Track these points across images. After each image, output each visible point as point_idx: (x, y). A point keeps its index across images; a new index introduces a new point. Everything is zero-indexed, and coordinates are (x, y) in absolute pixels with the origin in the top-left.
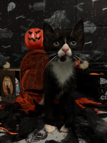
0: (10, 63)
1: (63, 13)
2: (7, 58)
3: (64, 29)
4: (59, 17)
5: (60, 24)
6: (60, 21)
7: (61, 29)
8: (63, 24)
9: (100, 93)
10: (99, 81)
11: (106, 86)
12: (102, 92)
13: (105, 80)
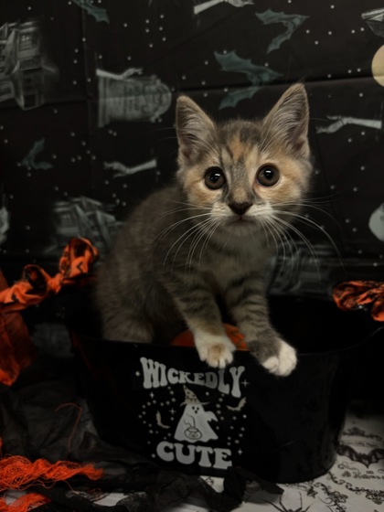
1: (27, 34)
3: (37, 105)
4: (14, 53)
5: (20, 84)
6: (16, 68)
7: (26, 106)
8: (29, 80)
9: (151, 432)
10: (138, 374)
11: (174, 400)
12: (159, 423)
13: (163, 368)
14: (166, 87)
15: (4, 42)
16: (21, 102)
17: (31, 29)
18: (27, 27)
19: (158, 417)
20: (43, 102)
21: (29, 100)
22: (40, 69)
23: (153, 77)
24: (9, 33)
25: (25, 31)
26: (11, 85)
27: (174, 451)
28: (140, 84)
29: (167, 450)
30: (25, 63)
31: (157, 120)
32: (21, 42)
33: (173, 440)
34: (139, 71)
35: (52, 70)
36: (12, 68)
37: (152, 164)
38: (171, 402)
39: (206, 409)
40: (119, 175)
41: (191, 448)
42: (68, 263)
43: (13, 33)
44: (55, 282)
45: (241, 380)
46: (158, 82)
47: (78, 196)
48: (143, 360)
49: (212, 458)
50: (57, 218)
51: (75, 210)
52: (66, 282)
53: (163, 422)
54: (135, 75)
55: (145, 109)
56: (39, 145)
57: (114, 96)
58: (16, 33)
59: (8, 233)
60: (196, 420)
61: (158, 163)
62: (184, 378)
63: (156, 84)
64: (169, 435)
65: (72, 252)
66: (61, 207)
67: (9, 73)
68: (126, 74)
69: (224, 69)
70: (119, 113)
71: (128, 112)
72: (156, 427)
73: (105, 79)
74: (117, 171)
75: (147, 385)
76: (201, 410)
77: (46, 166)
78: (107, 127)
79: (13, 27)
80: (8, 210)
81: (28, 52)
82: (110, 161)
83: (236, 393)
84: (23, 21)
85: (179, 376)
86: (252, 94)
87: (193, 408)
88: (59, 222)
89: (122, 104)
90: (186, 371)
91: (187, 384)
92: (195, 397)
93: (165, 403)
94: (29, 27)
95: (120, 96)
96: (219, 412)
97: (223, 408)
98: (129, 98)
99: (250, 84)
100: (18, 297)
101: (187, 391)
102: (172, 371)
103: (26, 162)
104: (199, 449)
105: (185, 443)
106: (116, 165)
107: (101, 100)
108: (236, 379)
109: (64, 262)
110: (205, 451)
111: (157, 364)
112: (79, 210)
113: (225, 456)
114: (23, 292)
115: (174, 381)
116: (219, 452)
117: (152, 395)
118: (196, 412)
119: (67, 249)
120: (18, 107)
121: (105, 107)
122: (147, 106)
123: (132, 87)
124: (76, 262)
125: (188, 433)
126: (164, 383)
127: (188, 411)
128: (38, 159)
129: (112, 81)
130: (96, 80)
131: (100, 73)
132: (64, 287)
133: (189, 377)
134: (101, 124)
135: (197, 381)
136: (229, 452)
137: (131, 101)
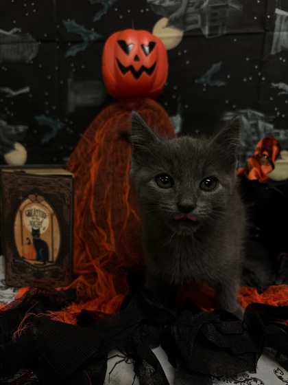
0: (27, 148)
2: (17, 130)
3: (220, 34)
5: (207, 17)
6: (205, 4)
7: (209, 35)
8: (215, 14)
16: (206, 32)
20: (225, 32)
22: (227, 6)
26: (198, 17)
35: (237, 7)
36: (202, 3)
40: (283, 93)
47: (244, 108)
56: (216, 66)
66: (228, 116)
67: (198, 7)
73: (282, 16)
74: (282, 90)
77: (220, 84)
78: (278, 55)
80: (183, 116)
82: (277, 82)
103: (203, 80)
106: (281, 85)
107: (276, 33)
120: (203, 36)
121: (278, 39)
128: (214, 77)
130: (274, 16)
131: (278, 11)
134: (273, 52)
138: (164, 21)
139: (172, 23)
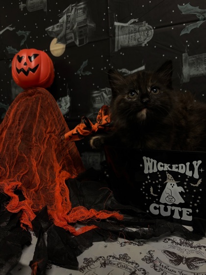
1: (81, 9)
3: (85, 44)
4: (74, 19)
5: (77, 34)
6: (75, 27)
7: (79, 44)
8: (81, 32)
9: (147, 198)
10: (141, 165)
11: (160, 180)
12: (152, 193)
13: (155, 162)
14: (151, 27)
15: (70, 14)
16: (77, 43)
17: (82, 6)
18: (81, 5)
19: (151, 189)
20: (87, 42)
21: (81, 41)
22: (87, 25)
23: (144, 22)
24: (72, 9)
25: (79, 7)
26: (72, 35)
27: (159, 209)
28: (137, 27)
29: (155, 208)
30: (80, 23)
31: (145, 45)
32: (77, 13)
33: (159, 203)
34: (137, 20)
35: (93, 25)
36: (73, 26)
37: (143, 68)
38: (159, 181)
39: (178, 185)
40: (125, 75)
41: (169, 208)
42: (101, 118)
43: (74, 9)
44: (95, 127)
45: (199, 168)
46: (147, 24)
47: (104, 87)
48: (144, 158)
49: (181, 213)
50: (94, 99)
51: (102, 94)
52: (100, 127)
53: (153, 192)
54: (134, 23)
55: (139, 40)
56: (85, 63)
57: (123, 35)
58: (75, 9)
59: (69, 108)
60: (173, 191)
61: (145, 67)
62: (167, 167)
63: (146, 25)
64: (157, 200)
65: (103, 112)
66: (96, 94)
67: (72, 29)
68: (129, 22)
69: (183, 13)
70: (126, 44)
71: (130, 42)
72: (150, 195)
73: (119, 26)
74: (124, 73)
75: (146, 172)
76: (176, 185)
77: (88, 73)
78: (119, 51)
79: (74, 6)
80: (70, 97)
81: (81, 17)
82: (121, 69)
83: (196, 176)
84: (78, 3)
85: (164, 166)
86: (199, 25)
87: (171, 184)
88: (94, 101)
89: (127, 38)
90: (167, 164)
91: (168, 171)
92: (173, 178)
93: (155, 182)
94: (82, 5)
95: (126, 34)
96: (186, 187)
97: (188, 185)
98: (131, 35)
99: (198, 20)
100: (79, 131)
101: (168, 175)
102: (160, 163)
103: (79, 72)
104: (173, 208)
105: (166, 205)
106: (124, 70)
107: (117, 38)
108: (196, 168)
109: (99, 118)
110: (177, 209)
111: (152, 160)
112: (104, 94)
113: (188, 213)
114: (82, 129)
115: (161, 169)
116: (185, 210)
117: (148, 177)
118: (173, 187)
119: (100, 111)
120: (76, 46)
121: (118, 41)
122: (140, 38)
123: (133, 29)
124: (104, 118)
125: (167, 199)
126: (155, 170)
127: (168, 186)
128: (85, 70)
129: (123, 27)
130: (114, 27)
131: (116, 24)
132: (99, 129)
133: (169, 167)
134: (116, 50)
135: (174, 169)
136: (191, 211)
137: (132, 36)
138: (55, 40)
139: (59, 41)
